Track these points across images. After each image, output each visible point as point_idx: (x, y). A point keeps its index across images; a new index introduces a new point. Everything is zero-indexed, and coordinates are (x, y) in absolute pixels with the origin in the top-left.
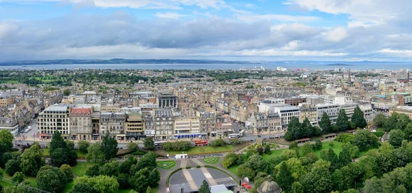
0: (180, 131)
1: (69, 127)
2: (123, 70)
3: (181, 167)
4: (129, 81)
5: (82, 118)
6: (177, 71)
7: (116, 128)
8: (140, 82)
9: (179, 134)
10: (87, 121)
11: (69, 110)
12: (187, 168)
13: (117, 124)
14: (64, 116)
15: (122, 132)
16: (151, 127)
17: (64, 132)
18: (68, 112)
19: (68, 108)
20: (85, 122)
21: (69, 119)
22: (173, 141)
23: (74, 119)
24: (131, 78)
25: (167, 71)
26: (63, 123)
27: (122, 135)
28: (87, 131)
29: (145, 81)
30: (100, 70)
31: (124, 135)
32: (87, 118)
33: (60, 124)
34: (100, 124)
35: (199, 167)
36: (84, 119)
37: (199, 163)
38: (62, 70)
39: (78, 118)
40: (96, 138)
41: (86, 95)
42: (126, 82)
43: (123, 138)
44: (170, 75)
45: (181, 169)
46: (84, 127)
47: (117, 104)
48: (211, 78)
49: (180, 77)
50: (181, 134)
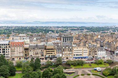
0: (77, 55)
1: (10, 53)
2: (40, 27)
3: (78, 74)
4: (44, 32)
5: (18, 48)
6: (69, 27)
7: (39, 53)
8: (50, 32)
9: (75, 56)
10: (21, 49)
11: (10, 43)
12: (82, 75)
13: (39, 51)
14: (7, 47)
15: (42, 55)
16: (60, 53)
17: (7, 57)
18: (9, 44)
19: (9, 42)
20: (20, 50)
21: (10, 49)
22: (73, 60)
23: (13, 48)
24: (45, 30)
25: (64, 27)
26: (6, 51)
27: (43, 57)
28: (21, 55)
29: (52, 32)
30: (27, 27)
31: (44, 57)
32: (21, 48)
33: (4, 52)
34: (29, 51)
35: (89, 75)
36: (20, 48)
37: (89, 73)
38: (5, 27)
39: (16, 48)
40: (27, 59)
41: (20, 36)
42: (42, 32)
43: (43, 58)
44: (66, 29)
45: (79, 75)
46: (20, 52)
47: (39, 41)
48: (88, 31)
49: (71, 30)
50: (77, 57)
